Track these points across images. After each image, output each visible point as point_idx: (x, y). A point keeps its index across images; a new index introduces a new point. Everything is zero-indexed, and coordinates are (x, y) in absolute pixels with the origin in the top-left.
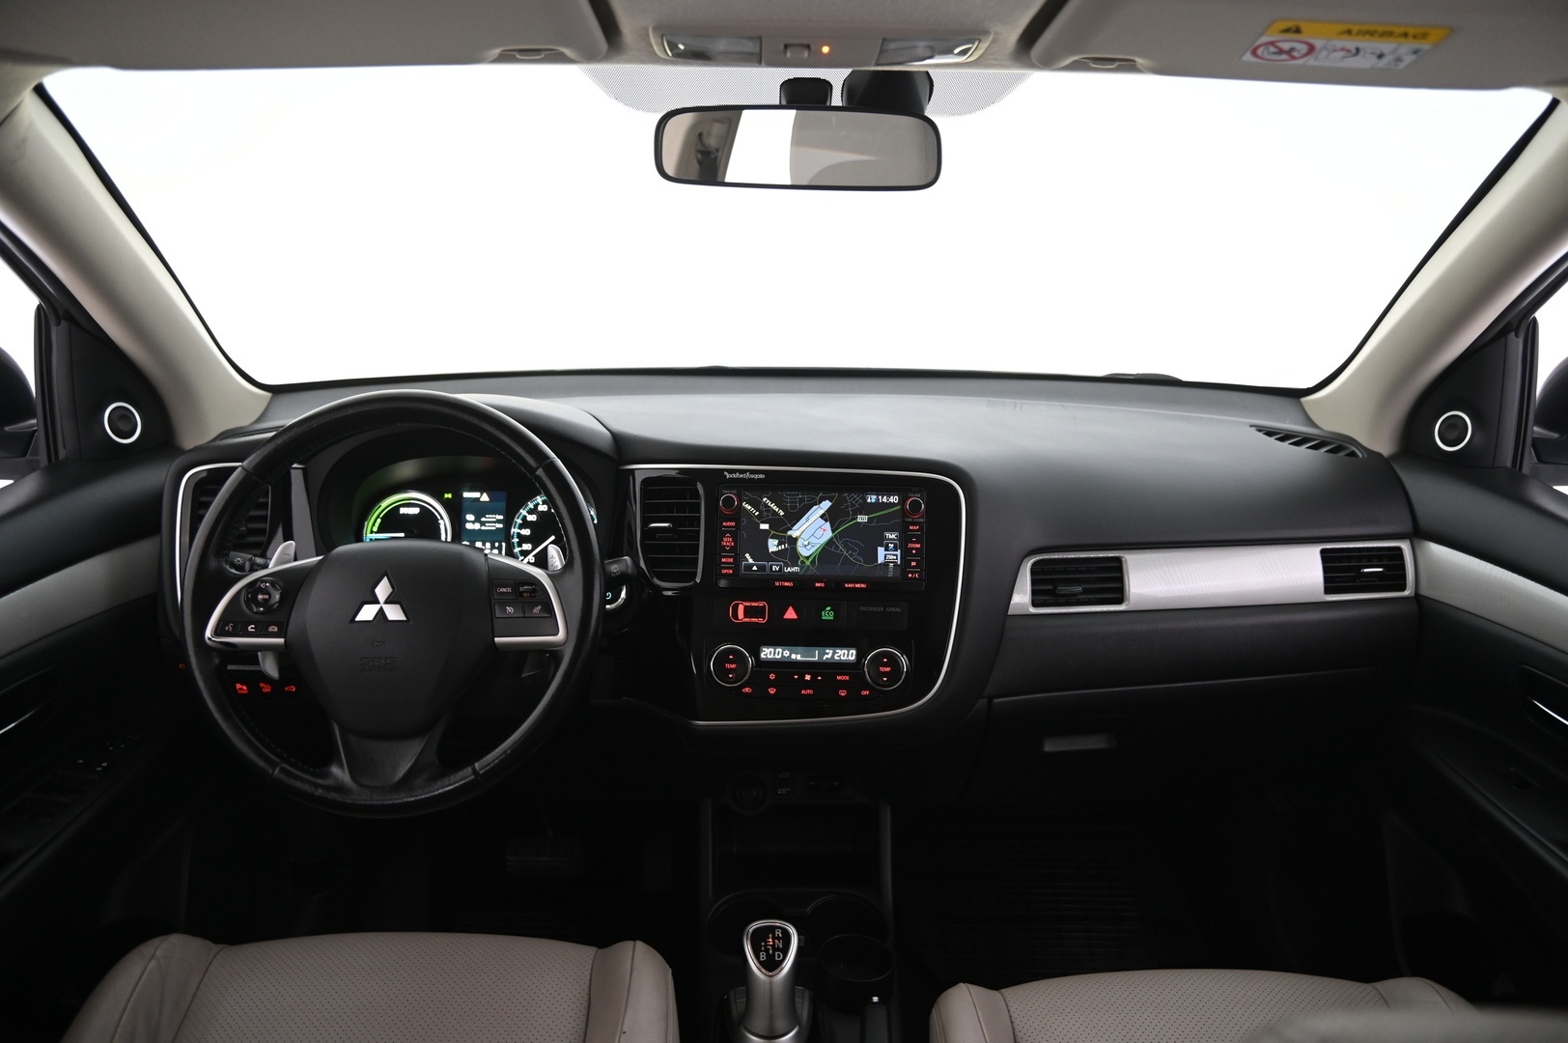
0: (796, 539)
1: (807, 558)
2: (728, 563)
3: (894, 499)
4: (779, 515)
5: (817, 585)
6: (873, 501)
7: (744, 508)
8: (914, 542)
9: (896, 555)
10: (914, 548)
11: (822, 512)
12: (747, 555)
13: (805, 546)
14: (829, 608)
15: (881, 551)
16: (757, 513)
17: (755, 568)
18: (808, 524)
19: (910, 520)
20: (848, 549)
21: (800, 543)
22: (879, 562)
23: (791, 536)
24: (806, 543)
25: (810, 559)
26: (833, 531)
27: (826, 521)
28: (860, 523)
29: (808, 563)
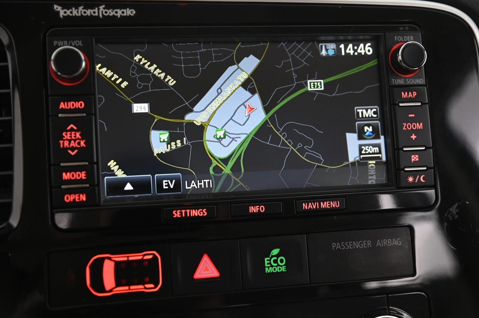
0: (201, 129)
1: (225, 161)
2: (76, 181)
3: (366, 49)
4: (166, 85)
5: (253, 209)
6: (331, 53)
7: (100, 75)
8: (412, 121)
9: (379, 146)
10: (412, 131)
11: (243, 76)
12: (112, 164)
13: (220, 139)
14: (275, 252)
15: (352, 139)
16: (125, 84)
17: (129, 187)
18: (220, 99)
19: (401, 82)
20: (295, 139)
21: (209, 135)
22: (351, 159)
23: (191, 124)
24: (220, 134)
25: (231, 163)
26: (267, 110)
27: (253, 92)
28: (313, 93)
29: (227, 170)
